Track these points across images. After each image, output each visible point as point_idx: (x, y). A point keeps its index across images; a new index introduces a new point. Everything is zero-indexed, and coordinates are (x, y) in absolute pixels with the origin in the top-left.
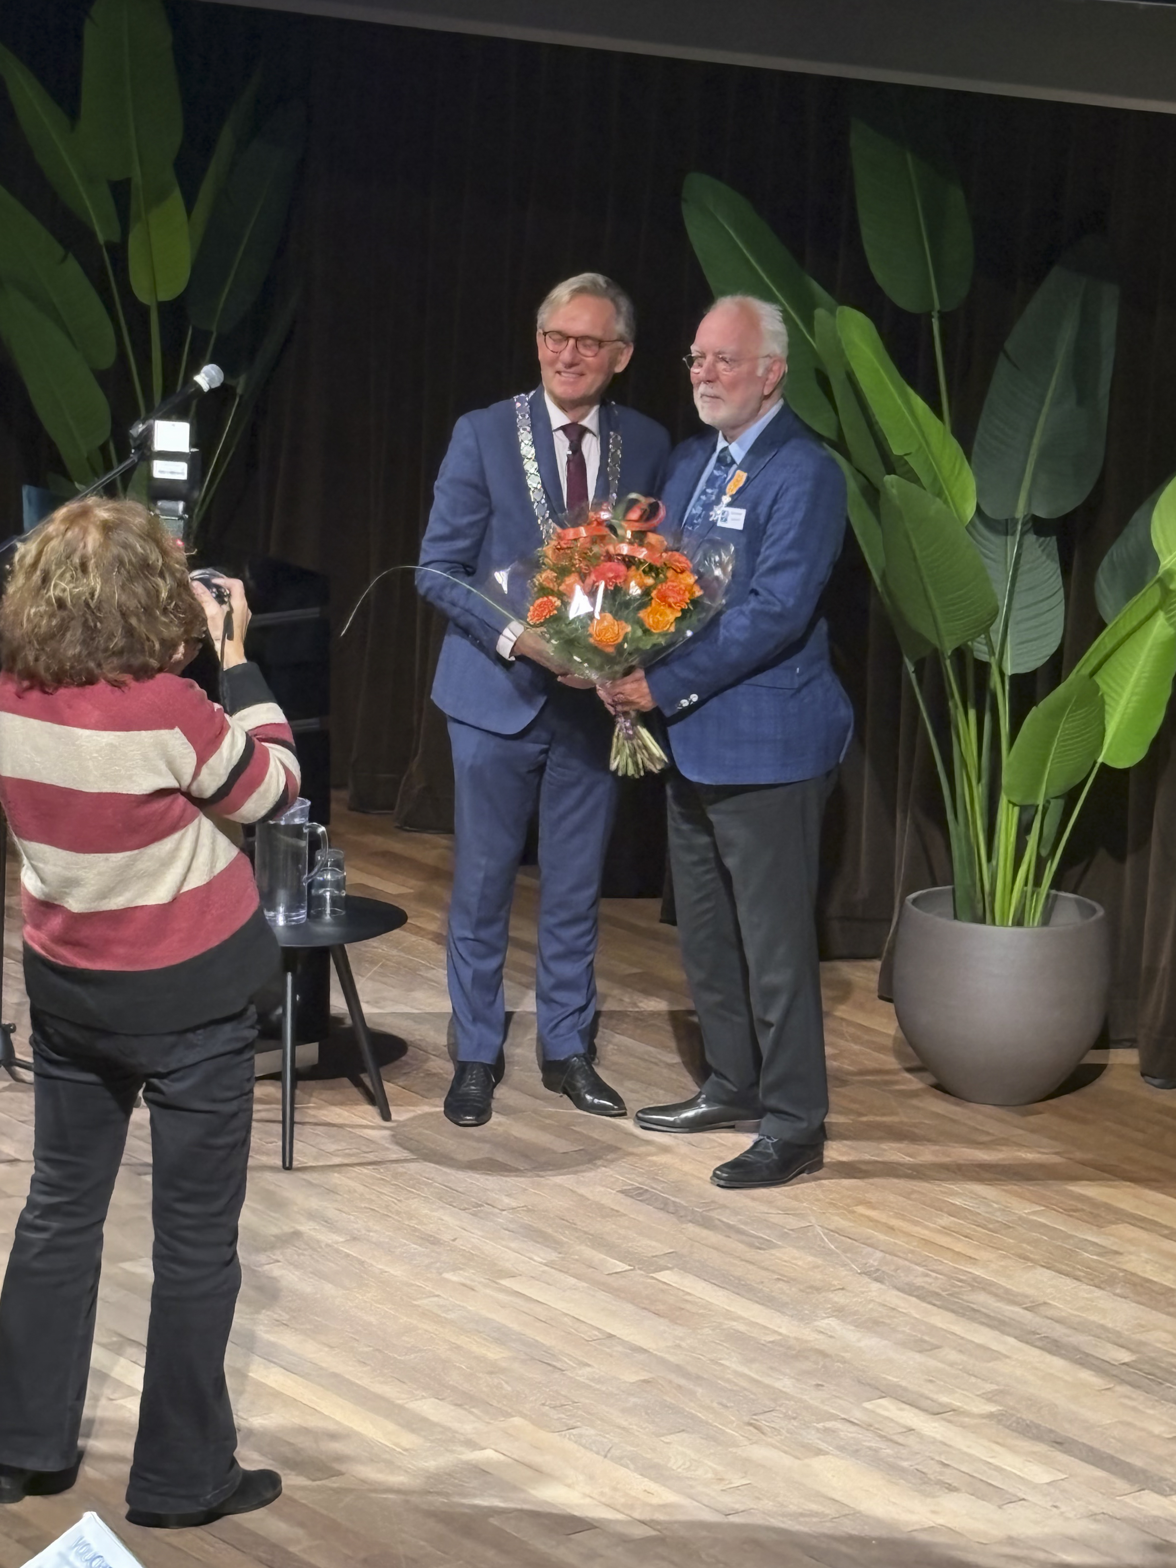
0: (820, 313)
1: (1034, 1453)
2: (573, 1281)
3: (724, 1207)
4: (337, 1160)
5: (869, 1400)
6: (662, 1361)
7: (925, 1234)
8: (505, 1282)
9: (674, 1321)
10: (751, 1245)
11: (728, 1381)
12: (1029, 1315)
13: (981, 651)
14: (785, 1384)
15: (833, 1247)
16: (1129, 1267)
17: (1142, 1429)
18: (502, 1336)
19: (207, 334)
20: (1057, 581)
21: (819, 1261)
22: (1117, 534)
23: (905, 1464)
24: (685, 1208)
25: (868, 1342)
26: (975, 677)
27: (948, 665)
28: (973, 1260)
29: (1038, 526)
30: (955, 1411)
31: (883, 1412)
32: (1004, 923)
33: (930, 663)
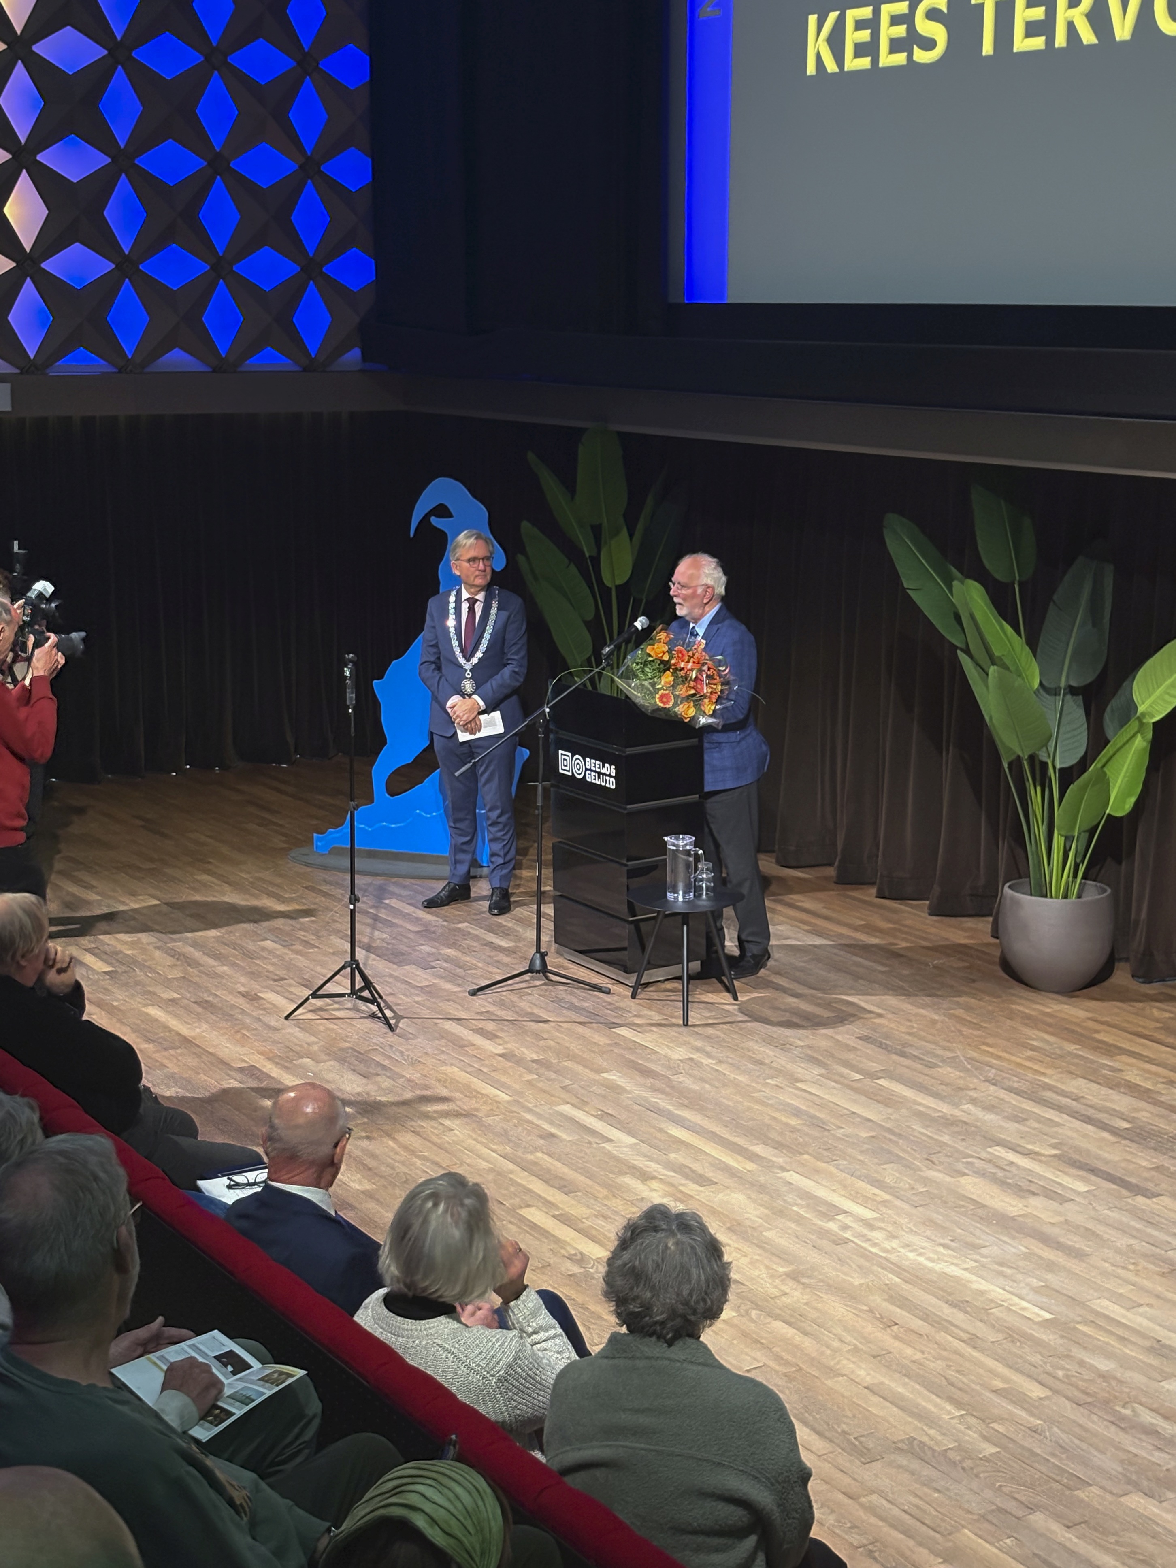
0: (956, 583)
1: (1079, 1176)
2: (833, 1084)
3: (911, 1046)
4: (710, 1021)
5: (990, 1147)
6: (881, 1126)
7: (1018, 1060)
8: (799, 1085)
9: (887, 1105)
10: (926, 1066)
11: (914, 1136)
12: (1074, 1103)
13: (1043, 756)
14: (946, 1139)
15: (969, 1067)
16: (1127, 1078)
17: (1135, 1163)
18: (797, 1113)
19: (642, 600)
20: (1083, 719)
21: (962, 1074)
22: (1114, 694)
23: (1008, 1181)
24: (891, 1046)
25: (989, 1117)
26: (1040, 769)
27: (1025, 763)
28: (1043, 1074)
29: (1072, 691)
30: (1036, 1153)
31: (997, 1153)
32: (1057, 897)
33: (1016, 763)
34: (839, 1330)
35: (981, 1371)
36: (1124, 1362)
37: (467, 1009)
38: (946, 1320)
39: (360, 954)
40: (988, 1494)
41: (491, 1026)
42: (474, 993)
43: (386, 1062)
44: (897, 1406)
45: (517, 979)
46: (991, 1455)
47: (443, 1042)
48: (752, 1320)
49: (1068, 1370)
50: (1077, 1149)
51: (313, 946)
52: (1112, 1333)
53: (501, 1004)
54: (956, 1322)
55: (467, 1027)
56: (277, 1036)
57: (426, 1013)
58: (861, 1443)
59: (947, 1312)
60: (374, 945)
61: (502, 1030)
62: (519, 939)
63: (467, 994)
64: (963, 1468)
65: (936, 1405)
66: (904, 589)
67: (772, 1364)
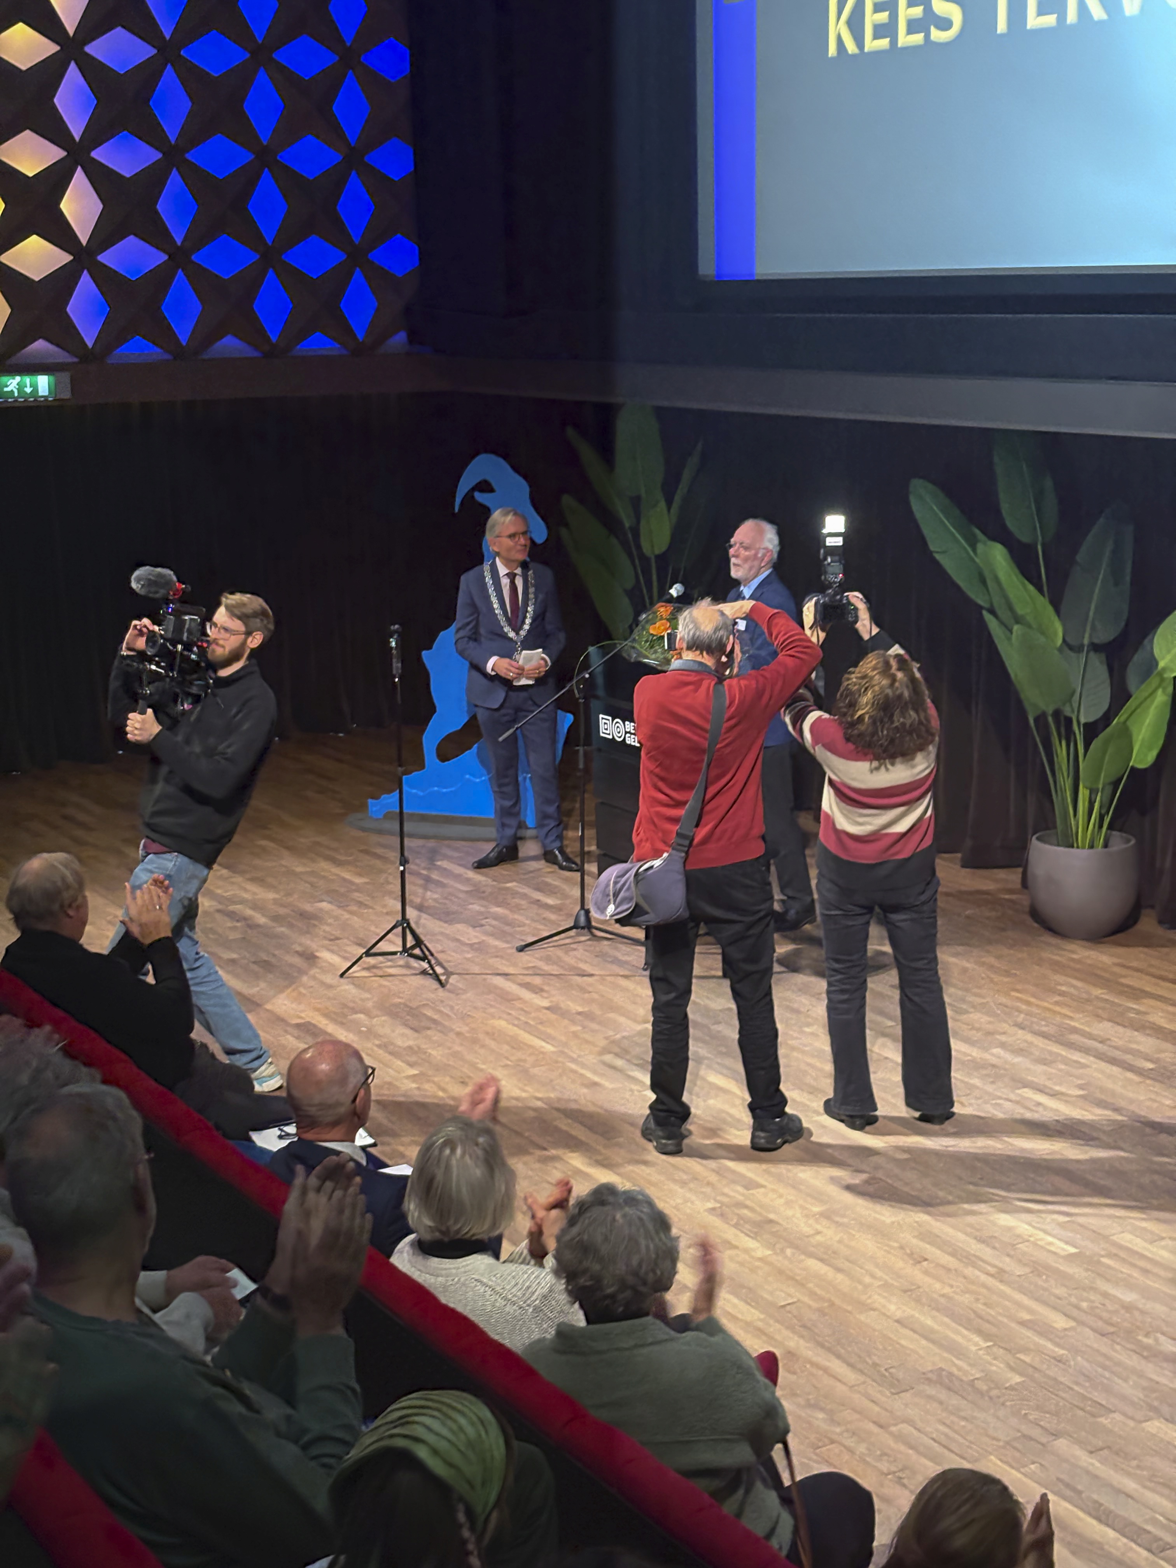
0: (980, 545)
5: (1019, 1088)
7: (1046, 1004)
12: (1100, 1045)
13: (1067, 711)
14: (976, 1081)
15: (999, 1012)
16: (1151, 1020)
20: (1106, 675)
21: (991, 1019)
22: (1136, 650)
25: (1018, 1060)
26: (1065, 724)
27: (1050, 719)
28: (1071, 1018)
29: (1095, 647)
30: (1062, 1094)
31: (1025, 1095)
32: (1083, 848)
33: (1041, 719)
34: (870, 1266)
35: (1007, 1303)
36: (1147, 1293)
37: (515, 965)
38: (974, 1256)
39: (411, 913)
40: (1014, 1421)
41: (537, 981)
42: (521, 949)
43: (436, 1017)
44: (926, 1338)
45: (563, 935)
46: (1017, 1384)
47: (491, 997)
48: (786, 1257)
49: (1093, 1302)
50: (1102, 1089)
51: (367, 906)
52: (1134, 1265)
53: (548, 959)
54: (985, 1258)
55: (514, 982)
56: (331, 994)
57: (477, 970)
58: (890, 1373)
59: (975, 1247)
60: (426, 904)
61: (549, 985)
62: (565, 896)
63: (514, 950)
64: (991, 1398)
65: (964, 1337)
66: (931, 553)
67: (806, 1299)
